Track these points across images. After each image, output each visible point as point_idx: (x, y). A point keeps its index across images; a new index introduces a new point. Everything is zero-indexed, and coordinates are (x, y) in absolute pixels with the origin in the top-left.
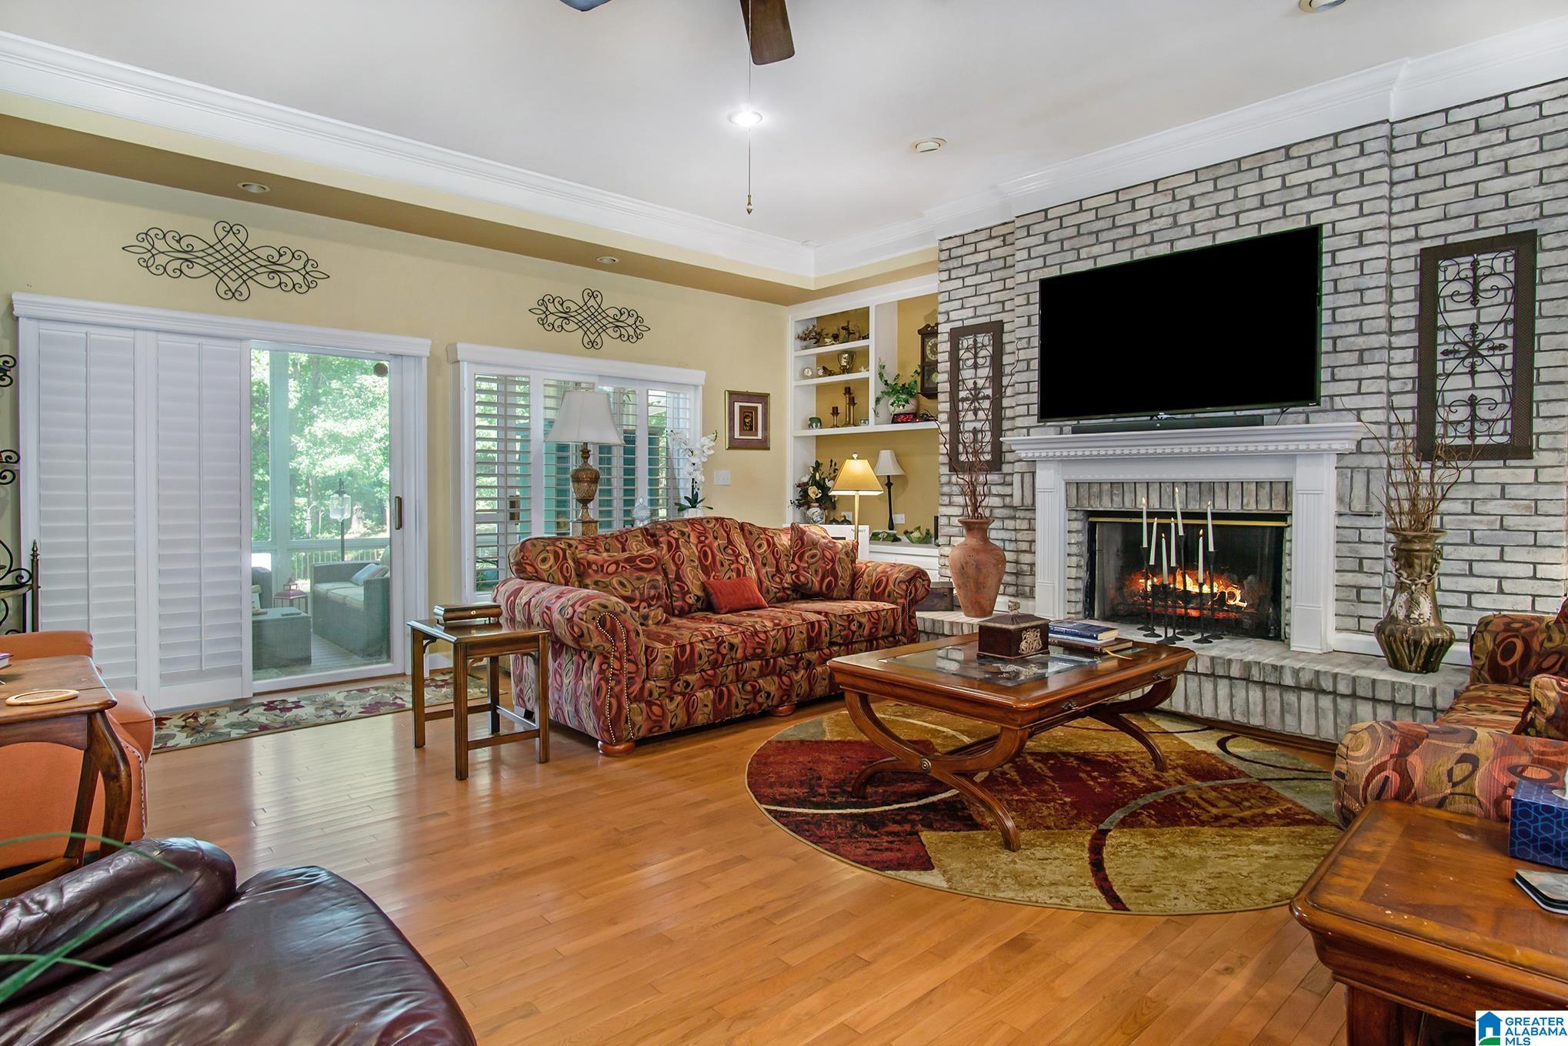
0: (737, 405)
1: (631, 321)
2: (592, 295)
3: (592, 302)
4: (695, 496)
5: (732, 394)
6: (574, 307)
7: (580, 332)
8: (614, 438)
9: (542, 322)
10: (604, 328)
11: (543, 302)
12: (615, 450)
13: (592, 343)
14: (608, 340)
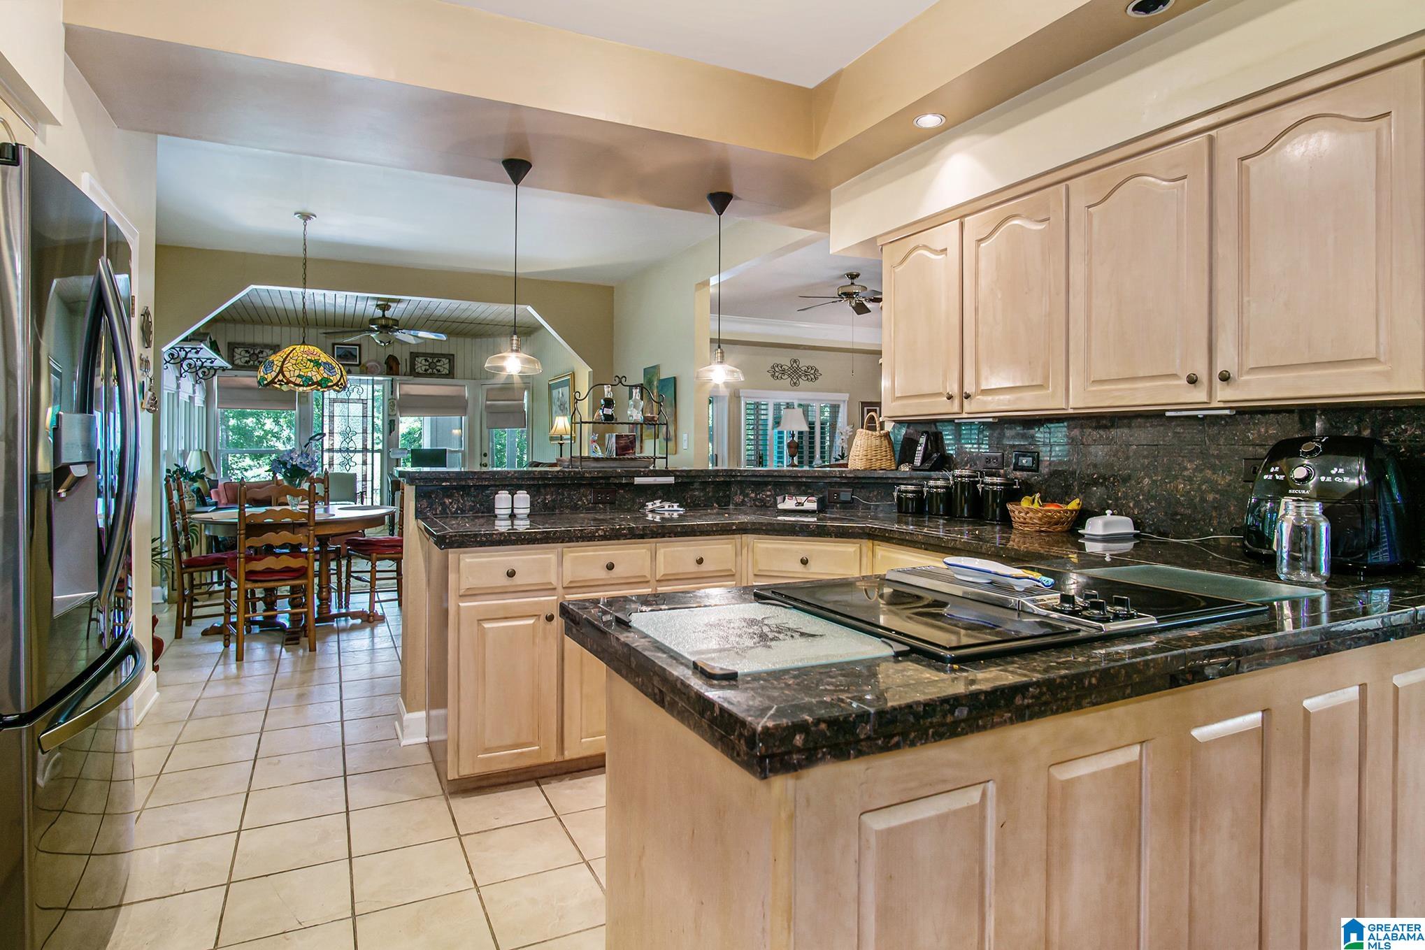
0: (866, 409)
1: (813, 372)
2: (795, 361)
3: (795, 365)
4: (843, 454)
5: (862, 403)
6: (787, 368)
7: (789, 379)
8: (805, 428)
9: (773, 376)
10: (800, 376)
11: (773, 367)
12: (805, 434)
13: (795, 383)
14: (803, 382)
